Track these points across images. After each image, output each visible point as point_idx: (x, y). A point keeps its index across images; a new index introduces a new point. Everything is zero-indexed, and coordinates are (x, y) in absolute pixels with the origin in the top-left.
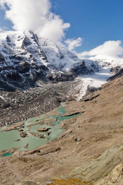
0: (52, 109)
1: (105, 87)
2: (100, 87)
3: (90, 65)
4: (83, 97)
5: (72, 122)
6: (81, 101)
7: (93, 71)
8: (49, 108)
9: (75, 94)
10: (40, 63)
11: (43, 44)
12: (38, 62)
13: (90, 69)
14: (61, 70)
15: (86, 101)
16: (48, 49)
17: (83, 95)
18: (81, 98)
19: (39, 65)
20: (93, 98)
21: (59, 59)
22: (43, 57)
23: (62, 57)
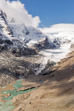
0: (9, 83)
1: (63, 62)
2: (60, 61)
3: (52, 41)
4: (42, 71)
5: (25, 97)
6: (40, 74)
7: (55, 47)
8: (6, 81)
9: (35, 68)
10: (5, 37)
11: (11, 21)
12: (3, 36)
13: (52, 45)
14: (25, 45)
15: (44, 74)
16: (15, 26)
17: (42, 69)
18: (40, 72)
19: (3, 39)
20: (51, 72)
21: (25, 35)
22: (9, 32)
23: (27, 33)
